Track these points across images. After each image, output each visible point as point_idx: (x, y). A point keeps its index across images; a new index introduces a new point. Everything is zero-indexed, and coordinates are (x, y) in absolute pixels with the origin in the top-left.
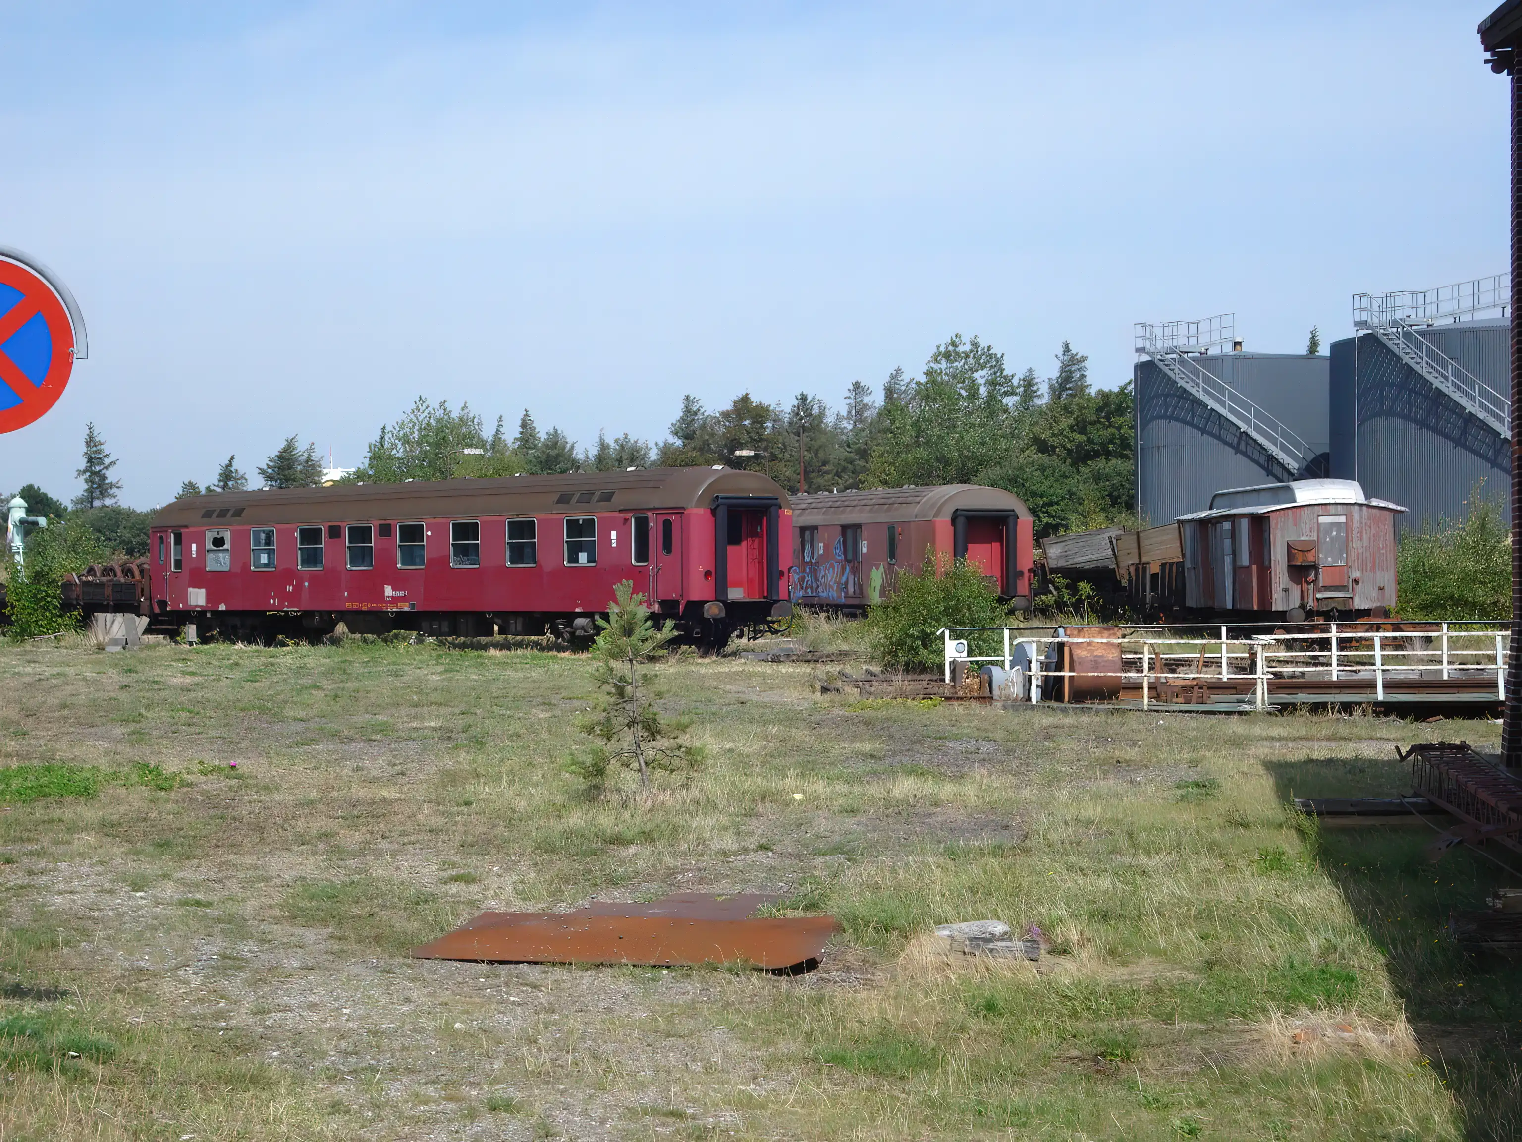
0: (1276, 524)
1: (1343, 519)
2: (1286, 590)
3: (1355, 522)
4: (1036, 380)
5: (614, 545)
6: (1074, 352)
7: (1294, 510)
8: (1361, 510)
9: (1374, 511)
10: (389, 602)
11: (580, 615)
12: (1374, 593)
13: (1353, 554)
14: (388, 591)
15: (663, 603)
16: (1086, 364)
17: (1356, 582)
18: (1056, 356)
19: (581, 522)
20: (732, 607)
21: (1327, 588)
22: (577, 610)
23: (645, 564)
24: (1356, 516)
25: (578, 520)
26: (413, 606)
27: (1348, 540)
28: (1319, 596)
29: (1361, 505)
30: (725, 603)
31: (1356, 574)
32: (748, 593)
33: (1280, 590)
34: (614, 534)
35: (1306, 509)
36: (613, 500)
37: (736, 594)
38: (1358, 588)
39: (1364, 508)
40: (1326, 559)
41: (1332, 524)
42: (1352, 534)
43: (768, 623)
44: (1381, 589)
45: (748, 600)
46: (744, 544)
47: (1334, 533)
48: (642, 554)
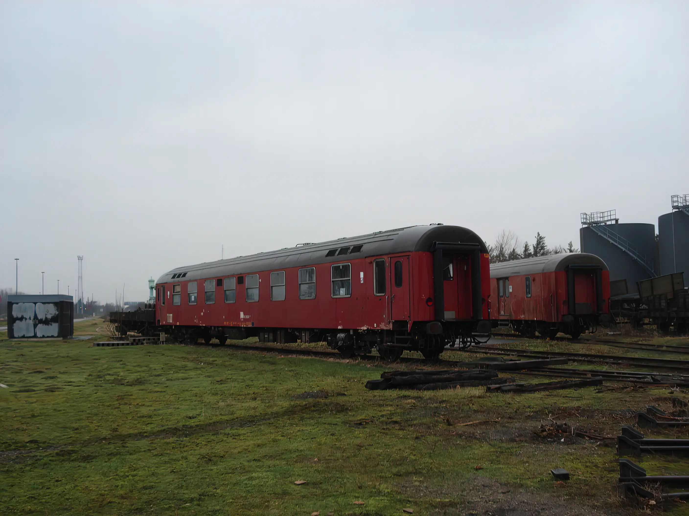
4: (528, 245)
5: (362, 282)
6: (540, 236)
10: (243, 322)
11: (341, 331)
14: (242, 315)
15: (396, 323)
16: (545, 239)
18: (536, 237)
19: (341, 267)
20: (447, 325)
22: (339, 327)
23: (383, 294)
25: (339, 266)
26: (253, 324)
30: (442, 323)
32: (458, 315)
34: (362, 275)
36: (361, 250)
37: (450, 316)
43: (474, 337)
45: (459, 320)
48: (381, 288)
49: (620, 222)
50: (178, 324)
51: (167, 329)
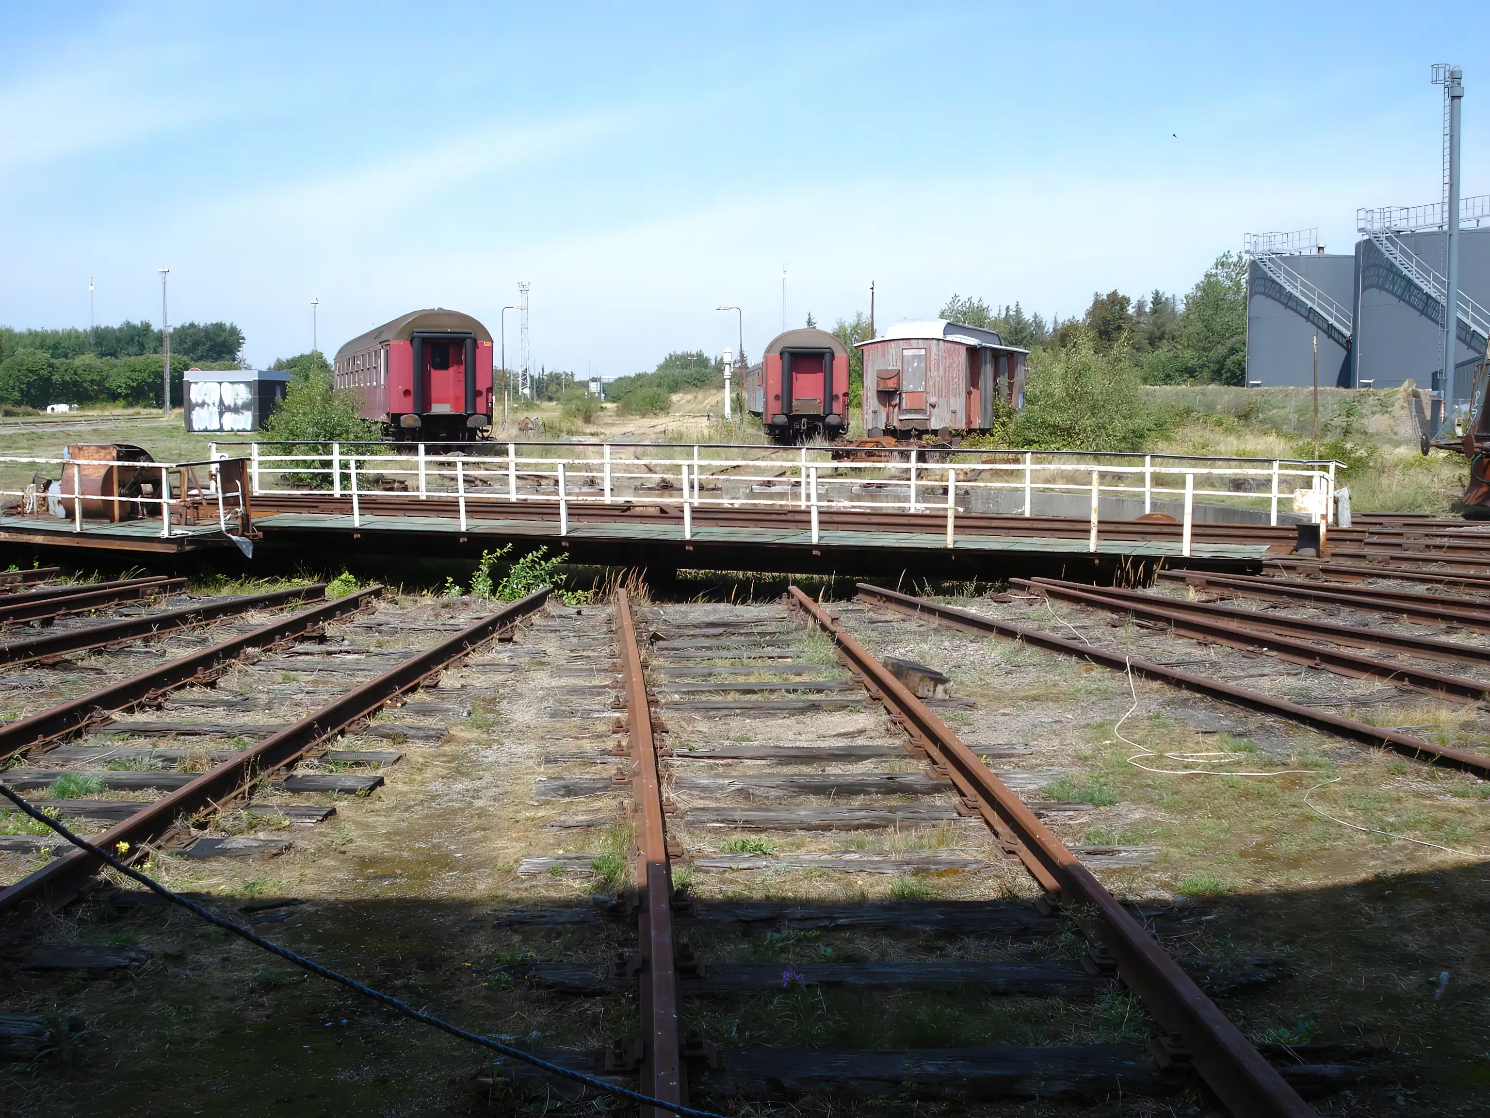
0: (868, 356)
1: (923, 352)
2: (875, 412)
3: (933, 354)
7: (883, 344)
8: (938, 345)
9: (949, 345)
12: (949, 416)
13: (931, 383)
17: (933, 406)
21: (909, 411)
24: (934, 349)
27: (927, 369)
28: (901, 418)
29: (939, 340)
31: (933, 400)
32: (455, 406)
33: (870, 412)
35: (892, 343)
37: (439, 409)
38: (935, 411)
39: (941, 342)
40: (908, 386)
41: (913, 355)
42: (930, 364)
44: (954, 412)
45: (453, 413)
46: (451, 370)
47: (916, 364)
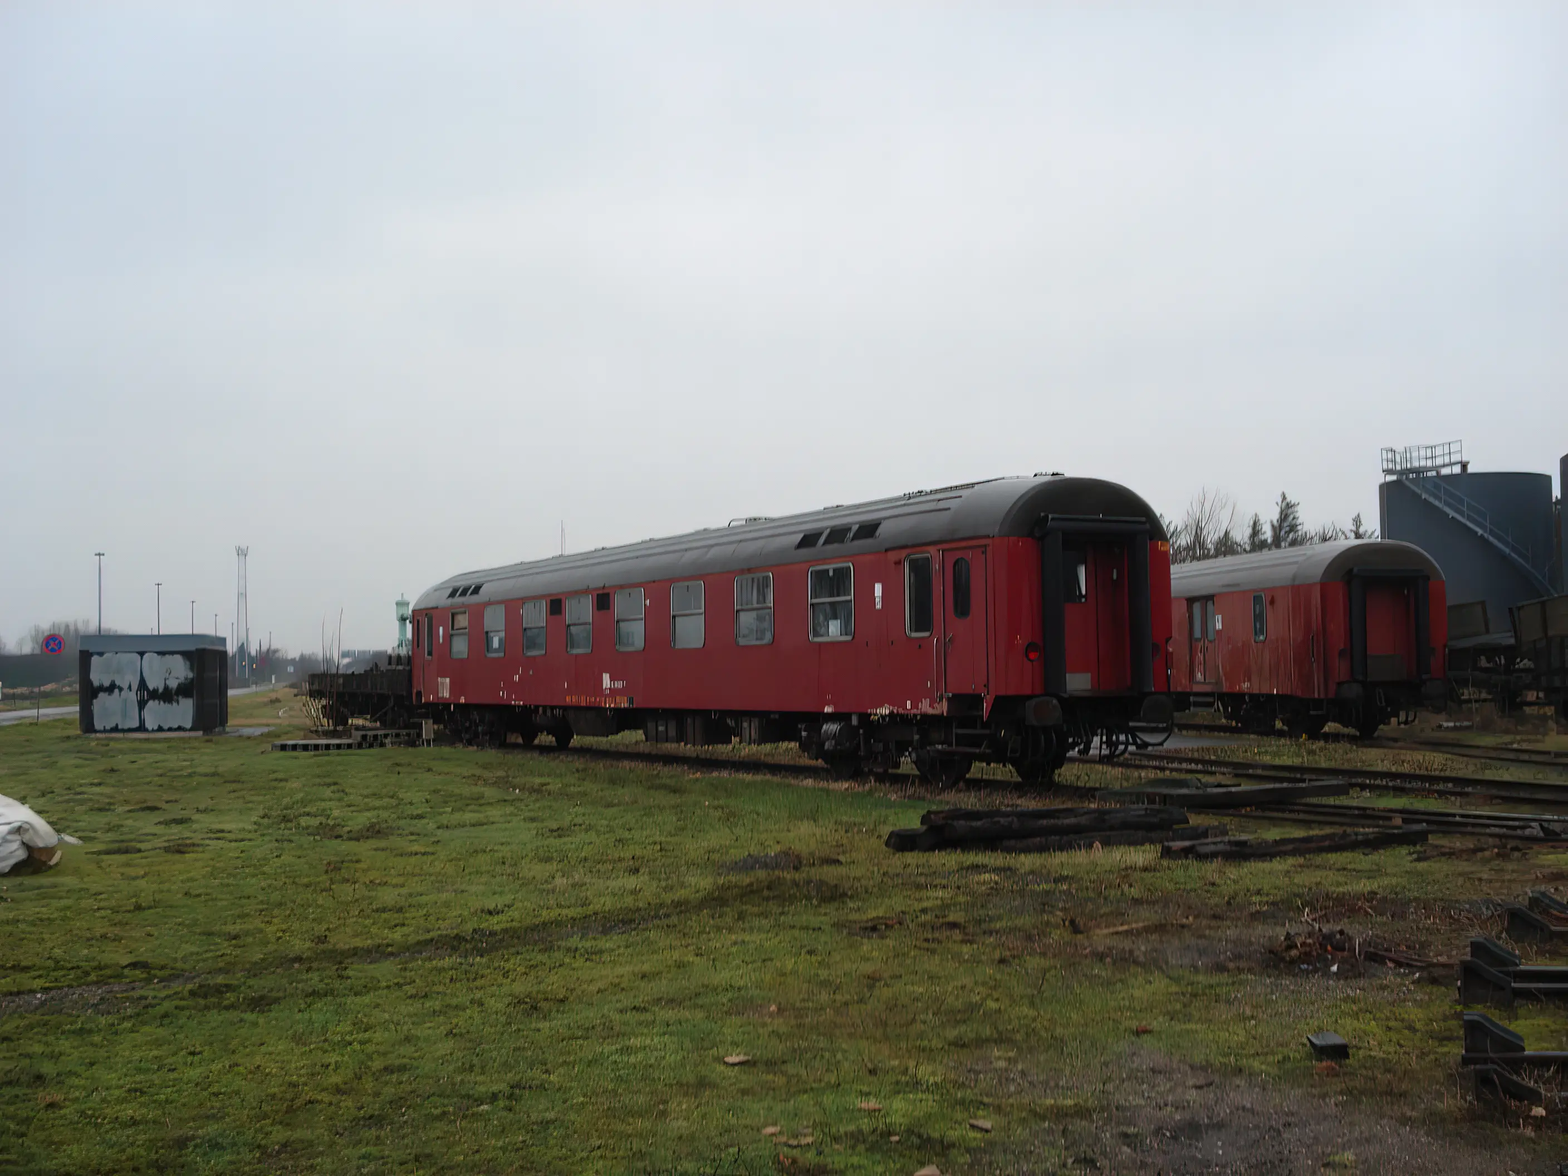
4: (1261, 522)
5: (879, 606)
6: (1288, 500)
10: (606, 696)
11: (831, 718)
14: (606, 681)
15: (955, 700)
18: (1277, 504)
19: (831, 573)
20: (1072, 705)
22: (828, 709)
23: (926, 634)
25: (828, 571)
26: (631, 701)
30: (1061, 700)
32: (1099, 680)
34: (878, 589)
36: (877, 534)
37: (1078, 683)
43: (1133, 732)
45: (1100, 693)
48: (922, 619)
49: (1471, 469)
50: (462, 700)
51: (438, 711)
